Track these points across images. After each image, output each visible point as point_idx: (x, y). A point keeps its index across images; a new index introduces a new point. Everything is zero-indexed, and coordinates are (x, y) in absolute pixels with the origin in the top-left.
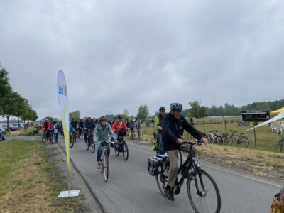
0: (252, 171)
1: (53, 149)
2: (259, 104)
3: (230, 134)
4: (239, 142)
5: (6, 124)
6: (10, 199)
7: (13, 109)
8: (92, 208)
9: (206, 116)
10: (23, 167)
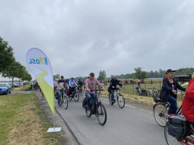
1: (43, 100)
5: (11, 83)
6: (15, 133)
7: (16, 73)
8: (70, 140)
10: (24, 111)
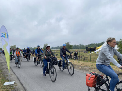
0: (88, 71)
1: (2, 63)
2: (92, 44)
3: (81, 56)
4: (84, 59)
8: (20, 89)
9: (72, 49)
